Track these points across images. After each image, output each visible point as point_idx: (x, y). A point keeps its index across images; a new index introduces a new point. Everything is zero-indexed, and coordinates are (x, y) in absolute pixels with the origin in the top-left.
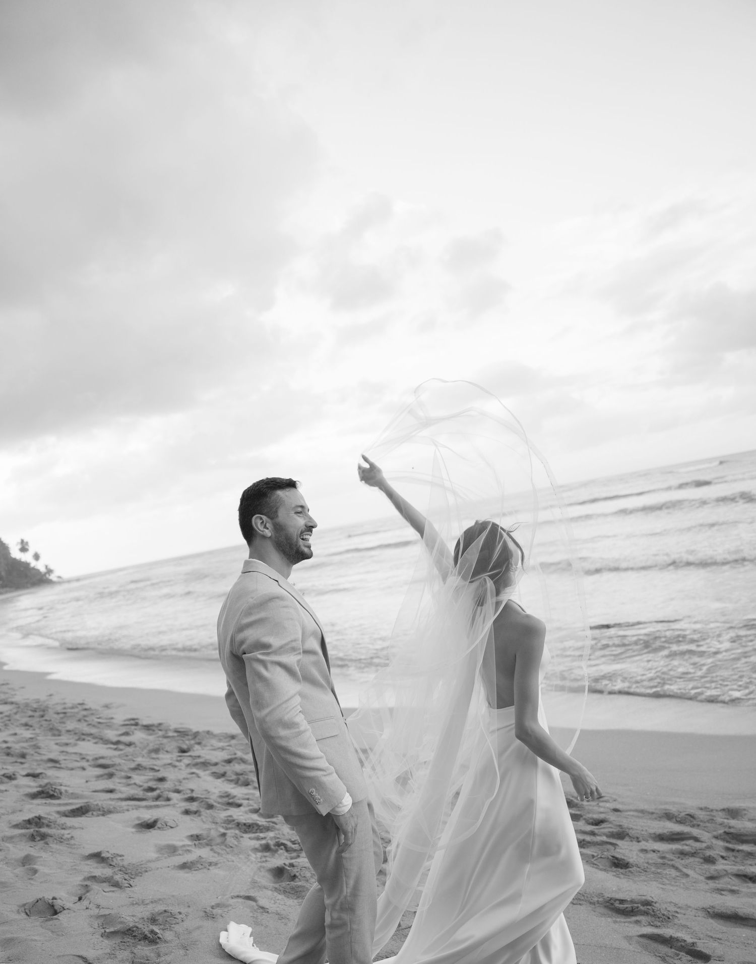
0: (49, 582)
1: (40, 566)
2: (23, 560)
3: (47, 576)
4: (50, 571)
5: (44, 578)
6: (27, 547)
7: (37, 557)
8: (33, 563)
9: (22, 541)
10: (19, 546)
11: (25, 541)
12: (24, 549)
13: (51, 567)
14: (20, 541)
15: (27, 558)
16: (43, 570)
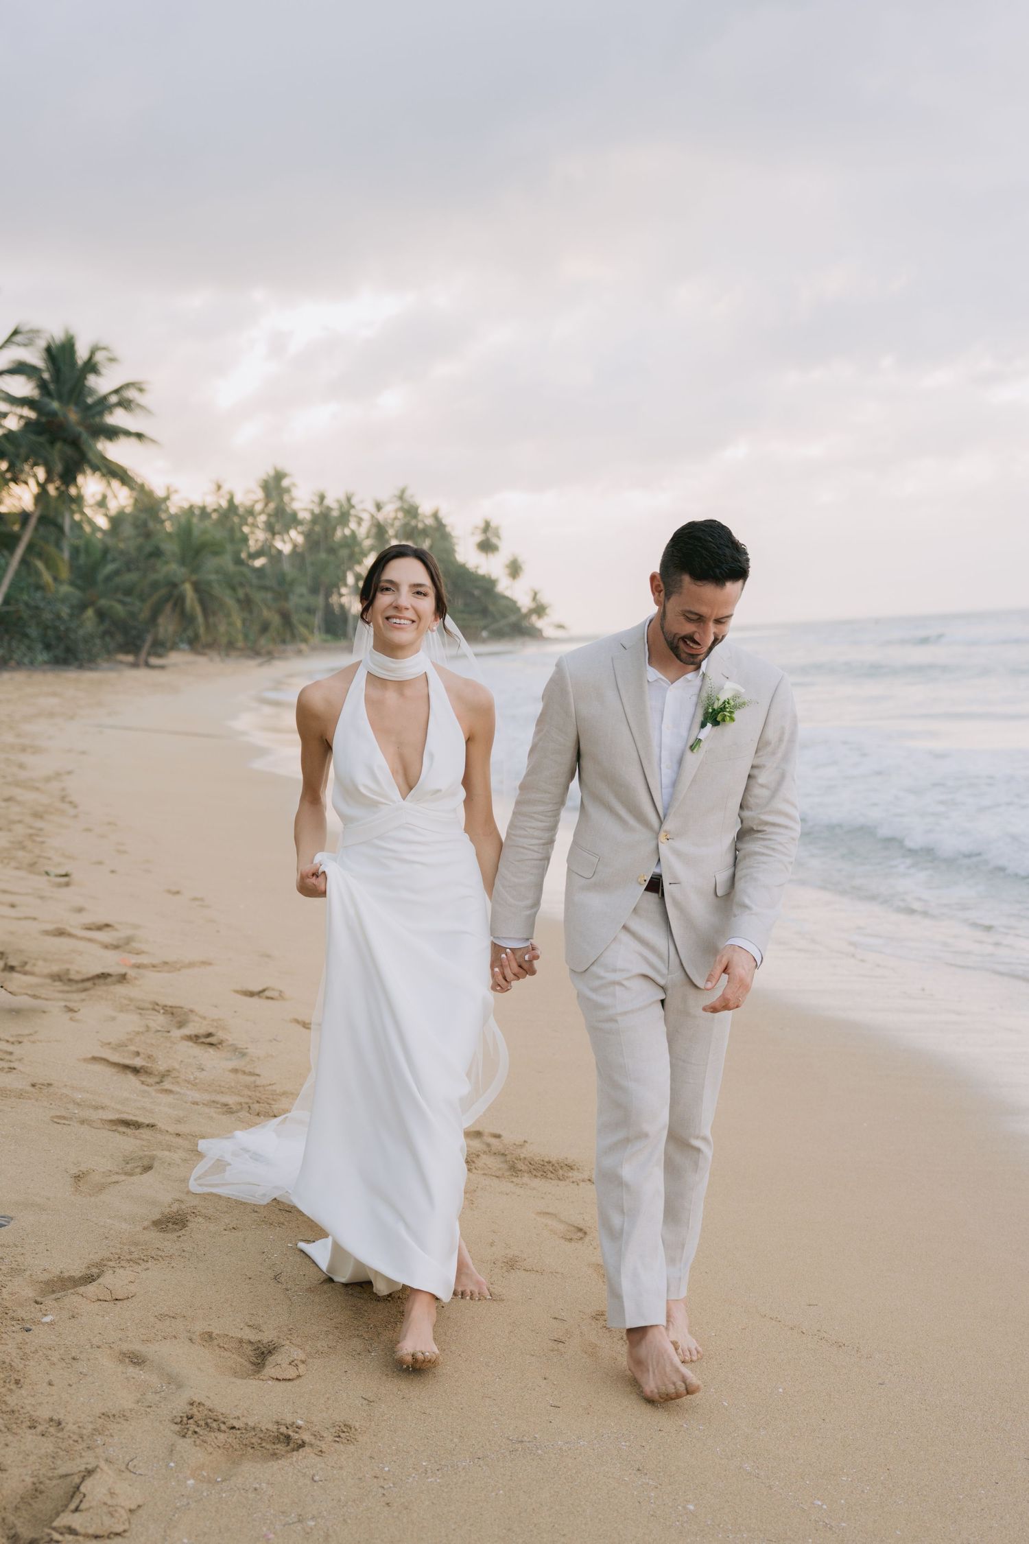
0: (532, 634)
1: (518, 592)
2: (482, 571)
3: (534, 618)
4: (540, 610)
5: (525, 624)
6: (494, 540)
7: (515, 569)
8: (505, 586)
9: (487, 527)
10: (479, 538)
11: (493, 524)
12: (487, 546)
13: (544, 598)
14: (482, 525)
15: (490, 567)
16: (524, 602)
